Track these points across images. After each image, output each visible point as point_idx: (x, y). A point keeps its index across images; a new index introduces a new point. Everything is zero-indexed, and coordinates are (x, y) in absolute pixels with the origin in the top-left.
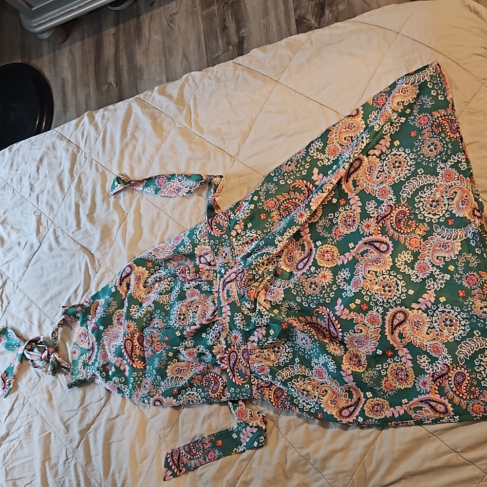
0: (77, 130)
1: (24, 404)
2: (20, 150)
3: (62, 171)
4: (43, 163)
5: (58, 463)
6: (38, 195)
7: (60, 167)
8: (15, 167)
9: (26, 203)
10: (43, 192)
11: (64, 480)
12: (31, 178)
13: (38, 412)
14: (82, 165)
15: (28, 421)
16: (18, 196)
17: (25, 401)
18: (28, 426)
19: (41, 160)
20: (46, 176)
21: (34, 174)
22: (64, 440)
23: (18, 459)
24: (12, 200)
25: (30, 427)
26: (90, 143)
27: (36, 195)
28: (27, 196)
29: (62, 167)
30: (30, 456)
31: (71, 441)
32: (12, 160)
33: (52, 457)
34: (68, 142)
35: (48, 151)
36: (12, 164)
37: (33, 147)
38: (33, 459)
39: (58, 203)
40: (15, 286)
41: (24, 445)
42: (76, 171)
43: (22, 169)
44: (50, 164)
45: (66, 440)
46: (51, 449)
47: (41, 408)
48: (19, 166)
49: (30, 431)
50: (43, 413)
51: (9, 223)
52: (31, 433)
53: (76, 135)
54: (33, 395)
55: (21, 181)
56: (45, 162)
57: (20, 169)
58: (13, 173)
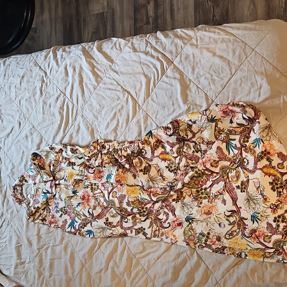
0: (45, 61)
1: (8, 224)
2: (10, 66)
3: (35, 88)
4: (24, 79)
5: (25, 262)
6: (20, 100)
7: (34, 84)
8: (6, 77)
9: (13, 103)
10: (23, 98)
11: (28, 272)
12: (16, 87)
13: (15, 231)
14: (48, 86)
15: (10, 235)
16: (8, 97)
17: (9, 223)
18: (10, 238)
19: (23, 77)
20: (26, 89)
21: (18, 85)
22: (29, 251)
23: (5, 254)
24: (4, 99)
25: (11, 238)
26: (53, 73)
27: (19, 100)
28: (13, 99)
29: (35, 84)
30: (10, 254)
31: (33, 253)
32: (5, 72)
33: (22, 258)
34: (39, 69)
35: (27, 72)
36: (5, 75)
37: (18, 65)
38: (12, 256)
39: (32, 108)
40: (5, 154)
41: (8, 248)
42: (44, 89)
43: (11, 80)
44: (28, 81)
45: (30, 251)
46: (22, 254)
47: (17, 230)
48: (9, 78)
49: (11, 241)
50: (18, 232)
51: (2, 113)
52: (12, 242)
53: (44, 64)
54: (14, 221)
55: (10, 88)
56: (25, 79)
57: (9, 80)
58: (6, 81)
